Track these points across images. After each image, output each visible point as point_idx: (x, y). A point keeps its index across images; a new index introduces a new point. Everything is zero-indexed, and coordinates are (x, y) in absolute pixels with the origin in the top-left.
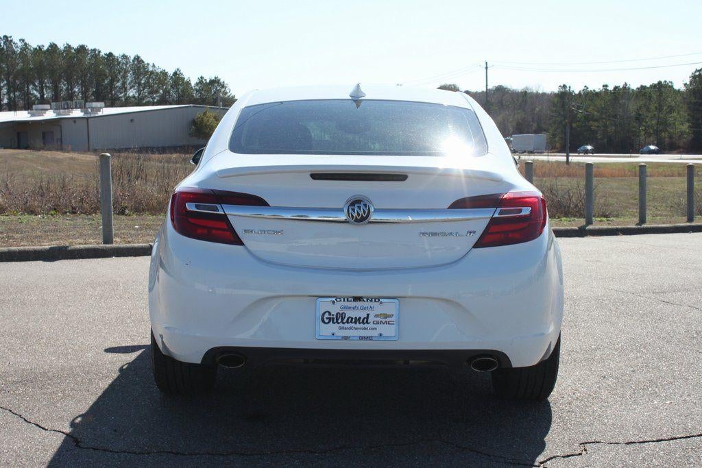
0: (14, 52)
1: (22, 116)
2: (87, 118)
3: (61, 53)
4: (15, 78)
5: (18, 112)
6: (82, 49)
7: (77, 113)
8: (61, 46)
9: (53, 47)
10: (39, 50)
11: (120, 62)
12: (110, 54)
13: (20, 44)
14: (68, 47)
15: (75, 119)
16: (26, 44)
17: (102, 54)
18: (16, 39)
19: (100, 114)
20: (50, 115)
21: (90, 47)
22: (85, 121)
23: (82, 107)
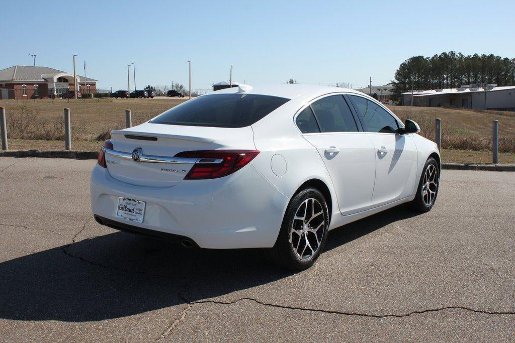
0: (456, 59)
1: (454, 91)
2: (485, 92)
3: (480, 59)
4: (455, 72)
5: (452, 89)
6: (491, 56)
7: (481, 90)
8: (480, 55)
9: (476, 56)
10: (469, 58)
11: (511, 63)
12: (506, 59)
13: (458, 55)
14: (484, 55)
15: (479, 93)
16: (462, 55)
17: (502, 59)
18: (457, 53)
19: (493, 90)
20: (467, 90)
21: (496, 55)
22: (484, 94)
23: (484, 87)
